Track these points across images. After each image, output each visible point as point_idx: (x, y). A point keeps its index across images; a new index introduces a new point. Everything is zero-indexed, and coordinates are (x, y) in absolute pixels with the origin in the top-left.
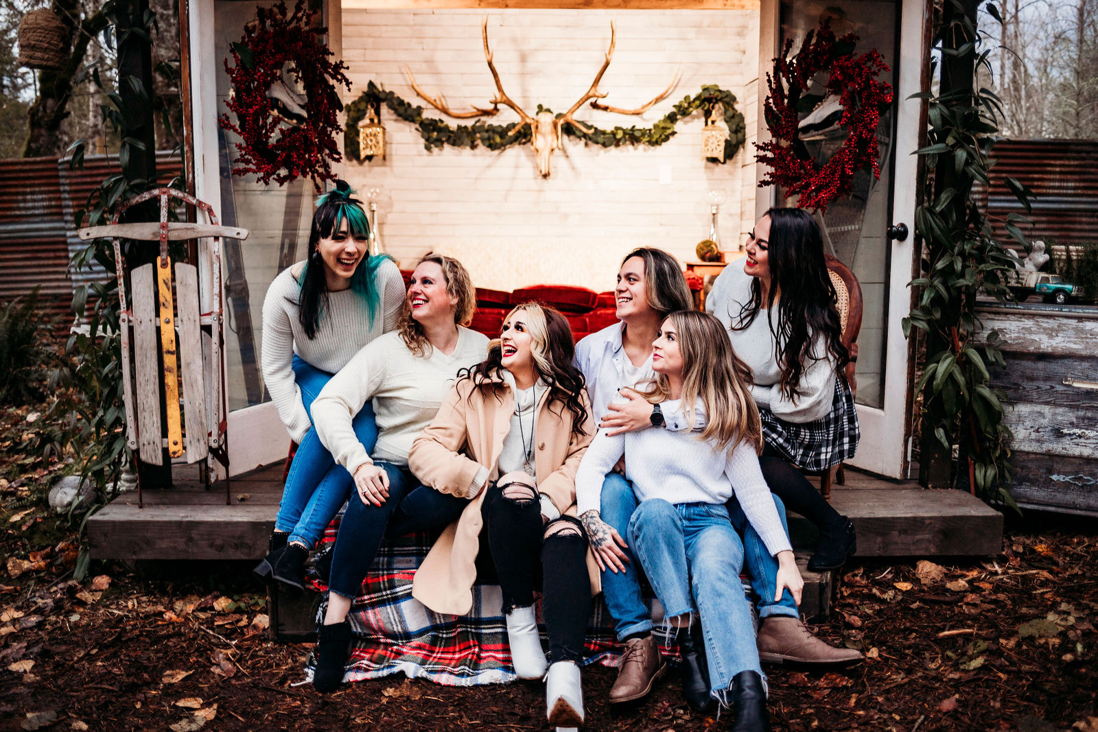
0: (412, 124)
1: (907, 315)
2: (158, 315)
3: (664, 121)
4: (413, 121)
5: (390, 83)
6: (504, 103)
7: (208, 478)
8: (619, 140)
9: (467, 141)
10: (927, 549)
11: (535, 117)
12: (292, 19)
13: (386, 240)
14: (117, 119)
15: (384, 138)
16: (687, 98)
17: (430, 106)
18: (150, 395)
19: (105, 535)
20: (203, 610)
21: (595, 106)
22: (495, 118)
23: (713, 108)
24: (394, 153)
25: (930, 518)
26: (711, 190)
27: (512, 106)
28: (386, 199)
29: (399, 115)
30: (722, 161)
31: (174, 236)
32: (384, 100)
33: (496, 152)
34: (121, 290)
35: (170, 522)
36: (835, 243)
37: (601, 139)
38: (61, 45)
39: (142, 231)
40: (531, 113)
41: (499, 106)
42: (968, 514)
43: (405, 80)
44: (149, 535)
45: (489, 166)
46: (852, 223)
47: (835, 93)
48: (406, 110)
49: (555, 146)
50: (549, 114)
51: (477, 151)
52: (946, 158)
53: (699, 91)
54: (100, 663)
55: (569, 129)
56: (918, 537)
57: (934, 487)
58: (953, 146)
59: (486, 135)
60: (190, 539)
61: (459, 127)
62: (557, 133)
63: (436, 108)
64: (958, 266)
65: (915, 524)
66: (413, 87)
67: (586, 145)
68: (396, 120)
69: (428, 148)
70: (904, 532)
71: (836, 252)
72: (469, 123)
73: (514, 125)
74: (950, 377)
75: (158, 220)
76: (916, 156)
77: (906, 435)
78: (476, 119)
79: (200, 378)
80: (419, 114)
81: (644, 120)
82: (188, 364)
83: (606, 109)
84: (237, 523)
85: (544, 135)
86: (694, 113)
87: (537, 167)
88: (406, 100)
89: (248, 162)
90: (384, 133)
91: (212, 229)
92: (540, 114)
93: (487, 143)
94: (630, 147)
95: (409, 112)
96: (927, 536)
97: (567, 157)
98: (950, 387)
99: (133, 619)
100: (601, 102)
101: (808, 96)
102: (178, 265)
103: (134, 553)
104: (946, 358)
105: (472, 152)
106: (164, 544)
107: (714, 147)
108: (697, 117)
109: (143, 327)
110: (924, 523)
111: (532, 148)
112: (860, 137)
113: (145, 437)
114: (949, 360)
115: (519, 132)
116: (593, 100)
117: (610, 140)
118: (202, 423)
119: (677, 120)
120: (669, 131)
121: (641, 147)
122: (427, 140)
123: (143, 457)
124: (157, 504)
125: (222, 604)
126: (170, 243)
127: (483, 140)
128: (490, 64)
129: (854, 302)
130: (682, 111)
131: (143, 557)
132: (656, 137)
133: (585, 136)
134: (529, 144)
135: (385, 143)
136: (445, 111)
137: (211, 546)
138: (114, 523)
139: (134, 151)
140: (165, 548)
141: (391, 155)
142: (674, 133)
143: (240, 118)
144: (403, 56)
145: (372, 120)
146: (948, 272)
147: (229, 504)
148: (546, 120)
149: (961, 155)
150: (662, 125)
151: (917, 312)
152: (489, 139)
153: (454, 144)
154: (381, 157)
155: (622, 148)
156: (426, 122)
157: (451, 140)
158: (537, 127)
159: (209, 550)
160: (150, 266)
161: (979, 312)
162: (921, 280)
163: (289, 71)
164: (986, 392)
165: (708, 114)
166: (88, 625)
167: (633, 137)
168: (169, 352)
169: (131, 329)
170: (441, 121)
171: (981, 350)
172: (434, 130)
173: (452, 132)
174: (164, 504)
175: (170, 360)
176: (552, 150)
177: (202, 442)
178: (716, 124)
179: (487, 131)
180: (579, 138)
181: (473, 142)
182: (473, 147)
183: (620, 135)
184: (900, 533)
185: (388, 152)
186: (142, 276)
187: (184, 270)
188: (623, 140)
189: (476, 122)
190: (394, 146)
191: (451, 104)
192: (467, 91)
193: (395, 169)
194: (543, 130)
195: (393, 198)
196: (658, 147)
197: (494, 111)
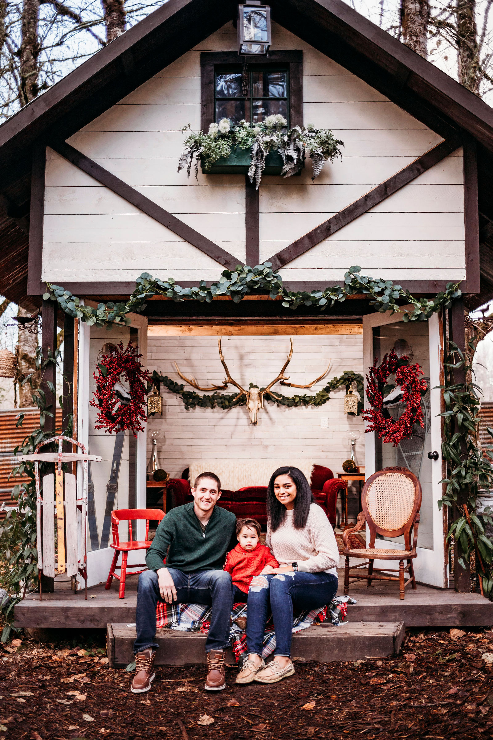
0: (178, 395)
1: (440, 499)
2: (55, 499)
3: (323, 391)
4: (179, 393)
5: (167, 371)
6: (231, 383)
7: (76, 587)
8: (297, 402)
9: (209, 404)
10: (454, 622)
11: (248, 390)
12: (126, 351)
13: (162, 461)
14: (40, 402)
15: (162, 403)
16: (335, 378)
17: (188, 384)
18: (50, 540)
19: (23, 614)
20: (72, 655)
21: (283, 384)
22: (225, 391)
23: (351, 384)
24: (167, 411)
25: (455, 605)
26: (351, 431)
27: (235, 384)
28: (162, 437)
29: (170, 389)
30: (356, 414)
31: (65, 460)
32: (162, 381)
33: (226, 410)
34: (37, 486)
35: (58, 608)
36: (409, 461)
37: (286, 402)
38: (13, 366)
39: (48, 457)
40: (246, 388)
41: (228, 384)
42: (475, 603)
43: (174, 369)
44: (45, 614)
45: (222, 418)
46: (418, 450)
47: (400, 385)
48: (174, 387)
49: (260, 406)
50: (256, 389)
51: (215, 410)
52: (453, 418)
53: (342, 374)
54: (23, 678)
55: (268, 397)
56: (449, 616)
57: (462, 592)
58: (457, 412)
59: (220, 401)
60: (67, 617)
61: (205, 396)
62: (261, 399)
63: (192, 385)
64: (463, 473)
65: (447, 609)
66: (178, 373)
67: (278, 406)
68: (168, 392)
69: (187, 408)
70: (441, 613)
71: (410, 466)
72: (211, 394)
73: (236, 395)
74: (464, 530)
75: (57, 452)
76: (440, 417)
77: (445, 563)
78: (215, 391)
79: (75, 532)
80: (182, 389)
81: (311, 391)
82: (70, 525)
83: (289, 385)
84: (92, 608)
85: (253, 400)
86: (340, 387)
87: (249, 418)
88: (175, 381)
89: (101, 422)
90: (162, 400)
91: (84, 457)
92: (251, 389)
93: (221, 405)
94: (304, 407)
95: (176, 388)
96: (454, 615)
97: (267, 412)
98: (464, 536)
99: (36, 659)
100: (285, 381)
101: (388, 386)
102: (66, 474)
103: (38, 624)
104: (462, 520)
105: (212, 410)
106: (54, 620)
107: (351, 406)
108: (342, 389)
109: (48, 505)
110: (451, 608)
111: (247, 408)
112: (413, 407)
113: (46, 562)
114: (463, 522)
115: (239, 399)
116: (282, 380)
117: (293, 402)
118: (75, 556)
119: (330, 391)
120: (326, 397)
121: (310, 407)
122: (186, 403)
123: (45, 573)
124: (49, 600)
125: (81, 652)
126: (63, 463)
127: (218, 404)
128: (223, 362)
129: (417, 492)
130: (333, 386)
131: (42, 626)
132: (318, 401)
133: (277, 400)
134: (245, 406)
135: (162, 405)
136: (197, 387)
137: (78, 620)
138: (28, 608)
139: (47, 418)
140: (54, 622)
141: (165, 412)
142: (329, 398)
143: (99, 400)
144: (173, 356)
145: (155, 393)
146: (459, 475)
147: (86, 599)
148: (254, 391)
149: (460, 417)
150: (322, 394)
151: (446, 497)
152: (222, 403)
153: (201, 406)
154: (160, 414)
155: (299, 407)
156: (186, 393)
157: (200, 404)
158: (249, 396)
159: (77, 622)
160: (52, 475)
161: (480, 497)
162: (447, 480)
163: (122, 376)
164: (484, 539)
165: (347, 388)
166: (13, 662)
167: (305, 401)
168: (60, 519)
169: (42, 507)
170: (195, 393)
171: (480, 517)
172: (190, 398)
173: (201, 399)
174: (52, 599)
175: (60, 523)
176: (258, 409)
177: (75, 565)
178: (353, 393)
179: (221, 398)
180: (274, 402)
181: (212, 405)
182: (213, 407)
183: (297, 400)
184: (439, 614)
185: (163, 410)
186: (48, 479)
187: (69, 477)
188: (299, 403)
189: (215, 393)
190: (167, 407)
191: (200, 383)
192: (209, 376)
193: (168, 420)
194: (253, 398)
195: (166, 437)
196: (320, 407)
197: (225, 387)
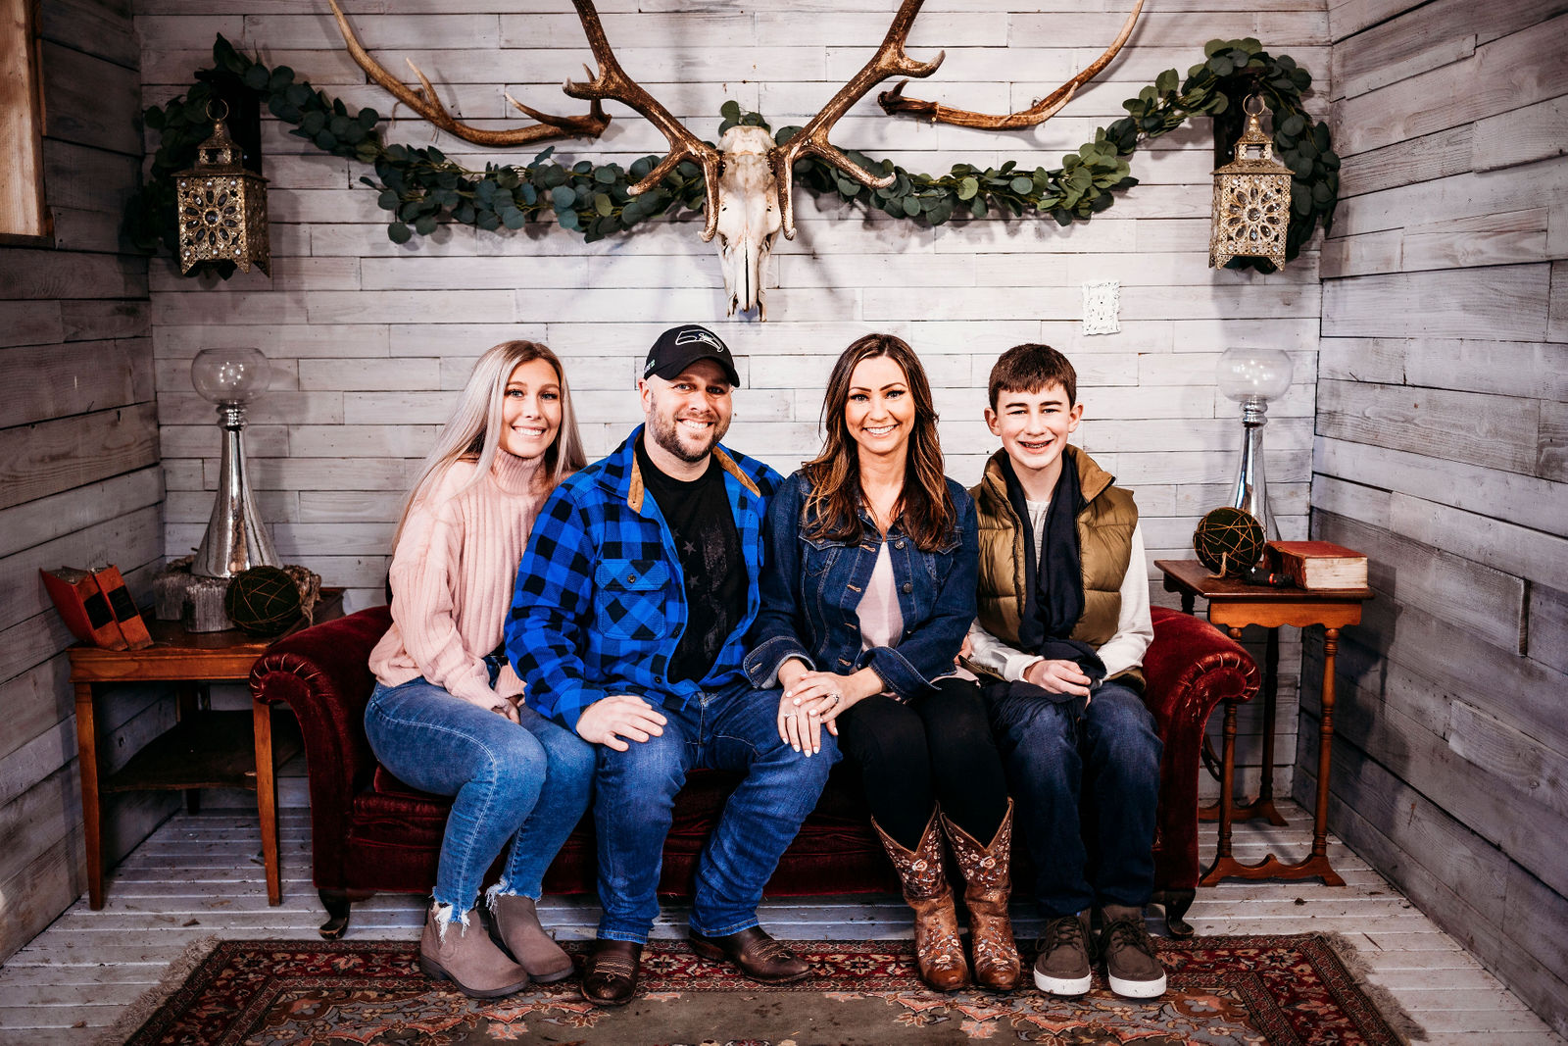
0: (353, 165)
3: (1096, 147)
4: (353, 155)
6: (620, 96)
8: (969, 203)
9: (517, 213)
11: (715, 138)
16: (1167, 77)
17: (404, 111)
21: (894, 105)
22: (599, 145)
23: (1240, 112)
27: (644, 106)
28: (284, 386)
29: (311, 137)
30: (1280, 265)
32: (265, 96)
33: (604, 245)
37: (912, 205)
40: (706, 129)
41: (606, 106)
43: (330, 32)
45: (586, 287)
48: (331, 125)
49: (776, 223)
50: (757, 133)
51: (548, 243)
53: (1198, 57)
55: (816, 176)
59: (570, 195)
62: (780, 186)
63: (424, 115)
66: (352, 54)
67: (869, 221)
68: (304, 155)
69: (398, 235)
72: (521, 159)
73: (652, 164)
78: (541, 148)
80: (374, 135)
81: (1041, 147)
83: (927, 113)
85: (743, 193)
86: (1185, 124)
88: (332, 93)
92: (731, 132)
93: (575, 218)
94: (998, 228)
95: (339, 126)
97: (814, 256)
100: (915, 91)
105: (532, 246)
107: (1257, 224)
108: (1194, 137)
111: (708, 235)
115: (666, 183)
116: (887, 86)
119: (1133, 145)
120: (1117, 178)
121: (1029, 226)
122: (397, 211)
127: (562, 210)
130: (1149, 119)
132: (1073, 195)
133: (865, 192)
134: (697, 223)
136: (451, 125)
141: (295, 257)
142: (1126, 184)
148: (748, 145)
150: (1093, 159)
152: (578, 205)
153: (476, 224)
155: (973, 228)
156: (396, 158)
158: (720, 170)
167: (1005, 197)
170: (439, 155)
172: (418, 182)
173: (471, 187)
176: (769, 237)
178: (1267, 156)
179: (573, 184)
180: (849, 199)
183: (969, 189)
185: (275, 249)
188: (978, 206)
189: (540, 157)
190: (304, 229)
191: (467, 104)
192: (513, 66)
193: (311, 301)
194: (740, 177)
195: (306, 384)
196: (1078, 226)
197: (594, 126)
